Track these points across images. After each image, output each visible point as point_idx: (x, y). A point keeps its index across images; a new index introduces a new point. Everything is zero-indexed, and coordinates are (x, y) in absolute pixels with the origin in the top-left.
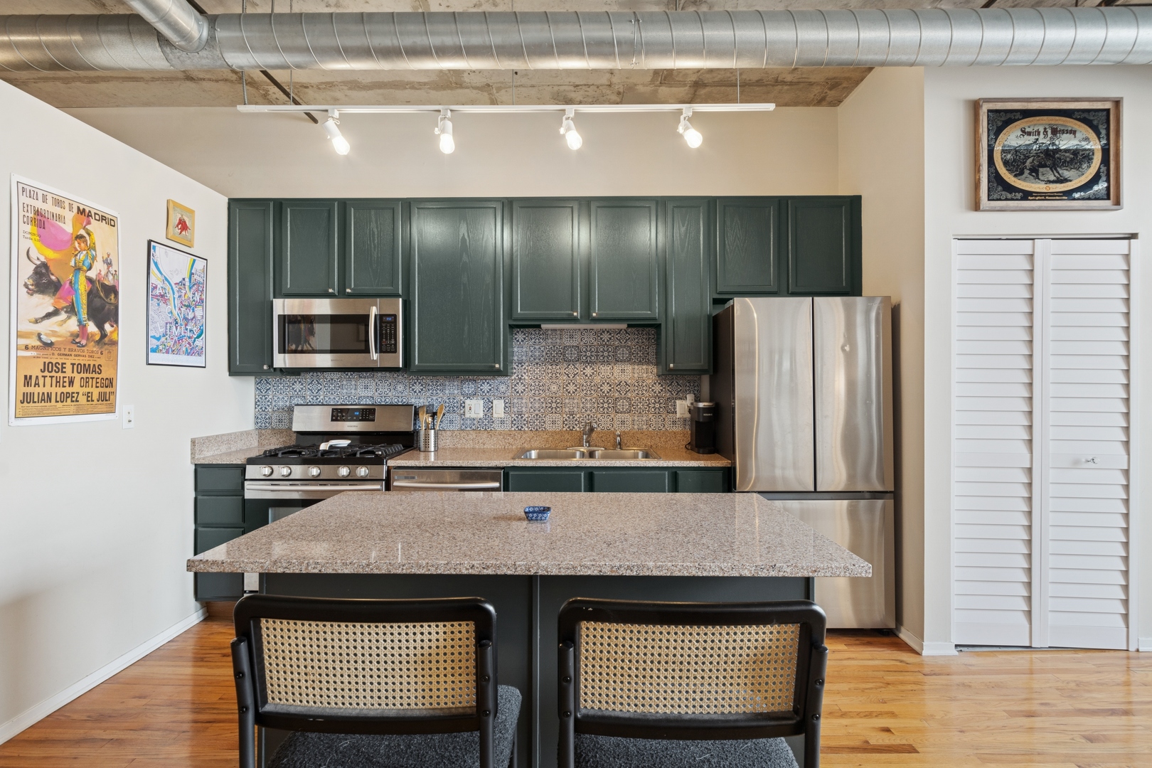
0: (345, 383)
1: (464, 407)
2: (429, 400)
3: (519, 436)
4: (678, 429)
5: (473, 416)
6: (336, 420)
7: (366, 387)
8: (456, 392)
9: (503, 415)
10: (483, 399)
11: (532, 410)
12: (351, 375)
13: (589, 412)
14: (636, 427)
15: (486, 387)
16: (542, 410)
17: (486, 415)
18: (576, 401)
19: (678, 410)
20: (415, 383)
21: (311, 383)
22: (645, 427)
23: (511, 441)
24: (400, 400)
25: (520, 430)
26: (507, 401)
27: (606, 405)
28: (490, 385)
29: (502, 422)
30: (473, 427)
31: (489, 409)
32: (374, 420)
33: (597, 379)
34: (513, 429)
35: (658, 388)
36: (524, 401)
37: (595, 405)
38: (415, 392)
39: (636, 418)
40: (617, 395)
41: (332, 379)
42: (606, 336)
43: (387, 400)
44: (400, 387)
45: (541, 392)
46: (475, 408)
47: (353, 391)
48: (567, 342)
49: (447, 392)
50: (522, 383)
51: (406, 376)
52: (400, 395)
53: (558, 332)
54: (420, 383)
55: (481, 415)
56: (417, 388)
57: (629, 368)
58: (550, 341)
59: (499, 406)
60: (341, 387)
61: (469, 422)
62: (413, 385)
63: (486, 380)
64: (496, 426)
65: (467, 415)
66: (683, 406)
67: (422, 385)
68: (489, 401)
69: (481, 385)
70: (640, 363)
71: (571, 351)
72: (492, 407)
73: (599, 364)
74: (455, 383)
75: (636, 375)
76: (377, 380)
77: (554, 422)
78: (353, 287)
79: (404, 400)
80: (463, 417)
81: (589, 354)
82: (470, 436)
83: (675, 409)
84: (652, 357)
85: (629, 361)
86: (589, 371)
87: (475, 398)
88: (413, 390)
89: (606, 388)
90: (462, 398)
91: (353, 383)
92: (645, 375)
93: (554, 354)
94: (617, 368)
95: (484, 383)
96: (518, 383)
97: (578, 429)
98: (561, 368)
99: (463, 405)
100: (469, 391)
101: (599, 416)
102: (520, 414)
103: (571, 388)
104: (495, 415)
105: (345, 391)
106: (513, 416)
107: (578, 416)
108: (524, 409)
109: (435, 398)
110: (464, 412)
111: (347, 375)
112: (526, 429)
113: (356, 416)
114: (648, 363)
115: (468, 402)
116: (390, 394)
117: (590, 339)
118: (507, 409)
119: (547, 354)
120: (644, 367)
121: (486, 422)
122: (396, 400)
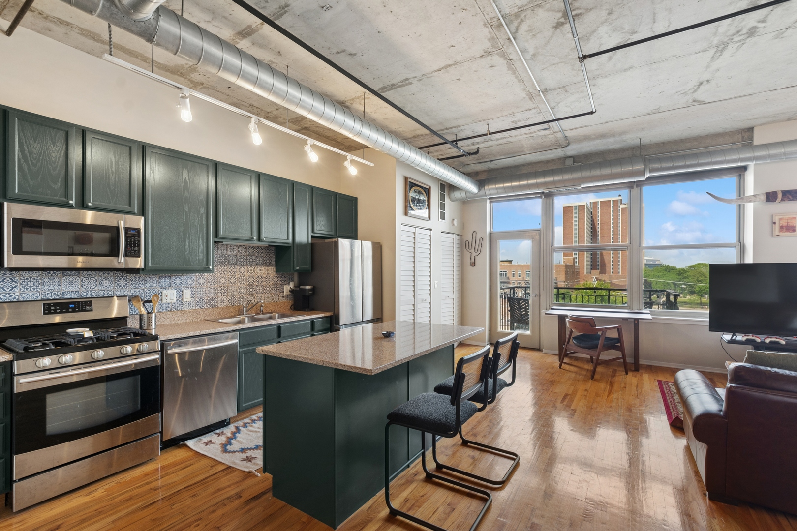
0: (46, 280)
1: (162, 295)
2: (133, 291)
3: (202, 312)
4: (284, 300)
5: (169, 301)
6: (50, 313)
7: (71, 284)
8: (155, 285)
9: (190, 300)
10: (176, 289)
11: (209, 295)
12: (54, 273)
13: (242, 294)
14: (266, 301)
15: (178, 281)
16: (216, 295)
17: (178, 300)
18: (235, 288)
19: (285, 290)
20: (120, 279)
21: (3, 281)
22: (270, 301)
23: (197, 316)
24: (106, 293)
25: (202, 308)
26: (193, 290)
27: (251, 290)
28: (181, 280)
29: (189, 304)
30: (169, 309)
31: (180, 296)
32: (92, 310)
33: (247, 275)
34: (197, 308)
35: (276, 279)
36: (204, 289)
37: (246, 290)
38: (120, 286)
39: (266, 296)
40: (257, 283)
41: (31, 278)
42: (251, 250)
43: (93, 294)
44: (106, 283)
45: (215, 283)
46: (170, 296)
47: (56, 287)
48: (231, 252)
49: (148, 285)
50: (203, 278)
51: (111, 273)
52: (106, 289)
53: (225, 246)
54: (124, 279)
55: (175, 300)
56: (122, 283)
57: (262, 268)
58: (220, 251)
59: (187, 294)
60: (43, 284)
61: (165, 306)
62: (118, 281)
63: (178, 276)
64: (185, 307)
65: (164, 301)
66: (287, 289)
67: (126, 281)
68: (180, 291)
69: (175, 280)
70: (268, 266)
71: (233, 258)
72: (182, 294)
73: (248, 266)
74: (155, 279)
75: (266, 273)
76: (82, 278)
77: (223, 302)
78: (91, 201)
79: (110, 293)
80: (161, 303)
81: (242, 260)
82: (168, 316)
83: (283, 290)
84: (273, 263)
85: (262, 264)
86: (242, 270)
87: (170, 289)
88: (118, 284)
89: (251, 280)
90: (160, 289)
91: (56, 280)
92: (270, 272)
93: (223, 259)
94: (257, 268)
95: (176, 278)
96: (200, 278)
97: (236, 305)
98: (227, 268)
99: (161, 294)
100: (165, 284)
101: (248, 296)
102: (202, 298)
103: (233, 280)
104: (185, 300)
105: (47, 287)
106: (197, 299)
107: (236, 297)
108: (204, 295)
109: (137, 290)
110: (162, 299)
111: (49, 273)
112: (206, 307)
113: (71, 308)
114: (272, 266)
115: (165, 292)
116: (96, 288)
117: (242, 251)
118: (193, 295)
119: (218, 259)
120: (270, 268)
121: (178, 305)
122: (102, 293)
